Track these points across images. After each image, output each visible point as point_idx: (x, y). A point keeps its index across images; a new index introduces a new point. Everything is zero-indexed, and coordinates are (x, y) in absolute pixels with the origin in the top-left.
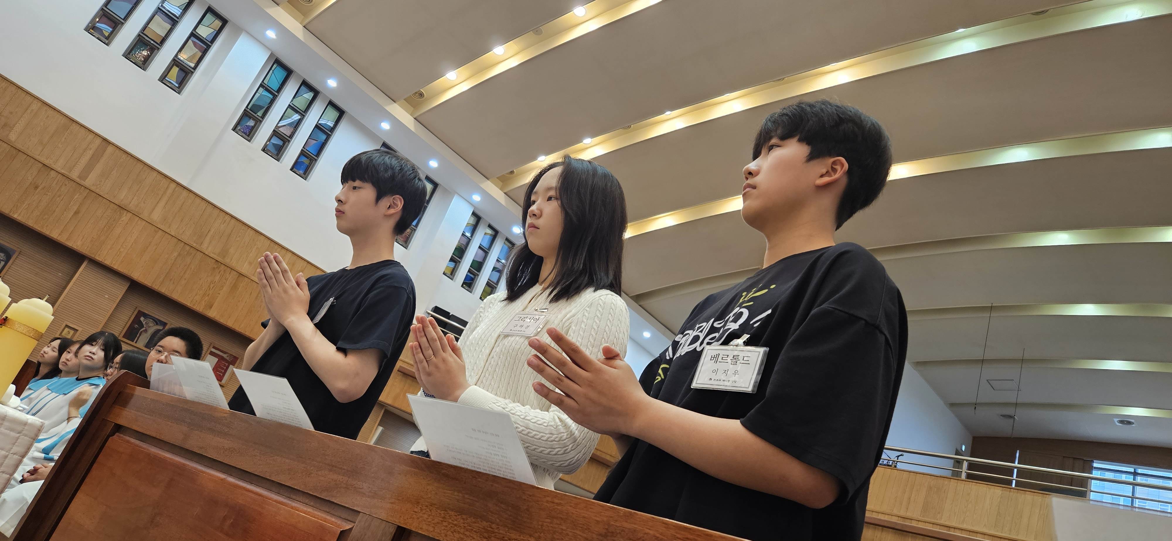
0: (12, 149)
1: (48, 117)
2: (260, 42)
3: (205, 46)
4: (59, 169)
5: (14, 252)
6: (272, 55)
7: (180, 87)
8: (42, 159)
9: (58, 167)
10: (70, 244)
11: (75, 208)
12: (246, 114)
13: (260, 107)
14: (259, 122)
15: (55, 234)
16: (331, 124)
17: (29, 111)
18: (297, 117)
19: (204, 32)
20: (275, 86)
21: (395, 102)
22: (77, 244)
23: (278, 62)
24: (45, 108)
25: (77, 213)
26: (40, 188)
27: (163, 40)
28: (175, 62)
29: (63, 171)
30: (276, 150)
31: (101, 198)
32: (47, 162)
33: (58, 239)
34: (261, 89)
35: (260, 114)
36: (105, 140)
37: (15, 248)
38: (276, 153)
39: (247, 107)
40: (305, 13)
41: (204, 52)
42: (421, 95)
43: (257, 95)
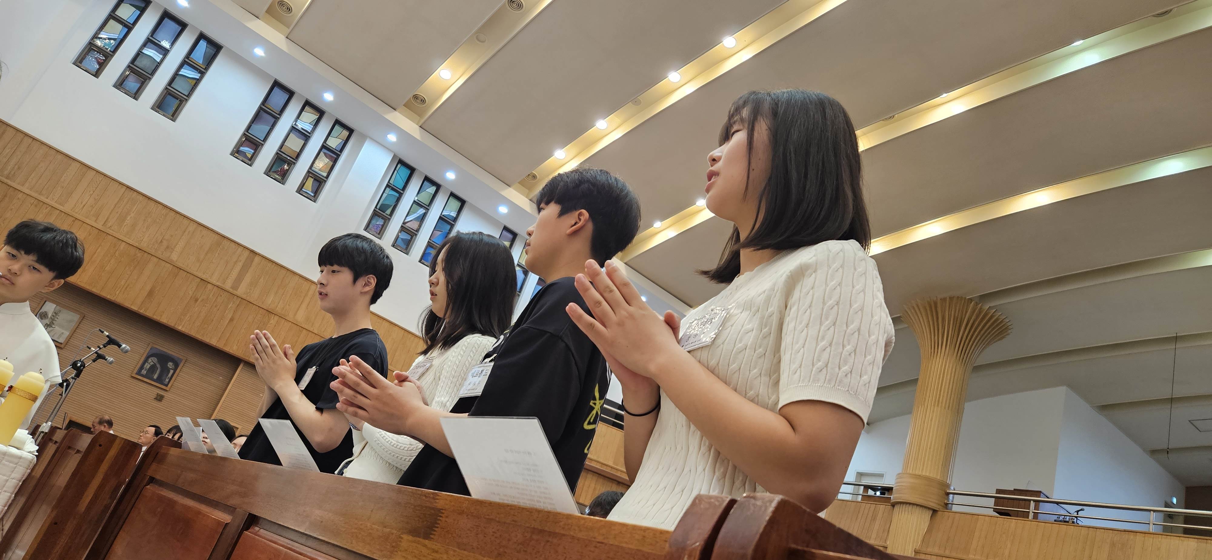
0: (175, 268)
1: (203, 236)
2: (383, 146)
3: (334, 155)
4: (214, 282)
5: (181, 360)
6: (395, 156)
7: (315, 196)
8: (200, 275)
9: (214, 280)
10: (227, 349)
11: (230, 316)
12: (375, 214)
13: (388, 206)
14: (387, 220)
15: (213, 342)
16: (454, 214)
17: (187, 233)
18: (422, 211)
19: (334, 143)
20: (400, 185)
21: (509, 186)
22: (233, 349)
23: (401, 162)
24: (201, 228)
25: (232, 320)
26: (199, 300)
27: (298, 155)
28: (310, 173)
29: (218, 284)
30: (405, 244)
31: (251, 304)
32: (204, 277)
33: (217, 345)
34: (388, 189)
35: (388, 212)
36: (252, 251)
37: (181, 357)
38: (405, 247)
39: (376, 207)
40: (420, 114)
41: (335, 161)
42: (534, 177)
43: (385, 195)
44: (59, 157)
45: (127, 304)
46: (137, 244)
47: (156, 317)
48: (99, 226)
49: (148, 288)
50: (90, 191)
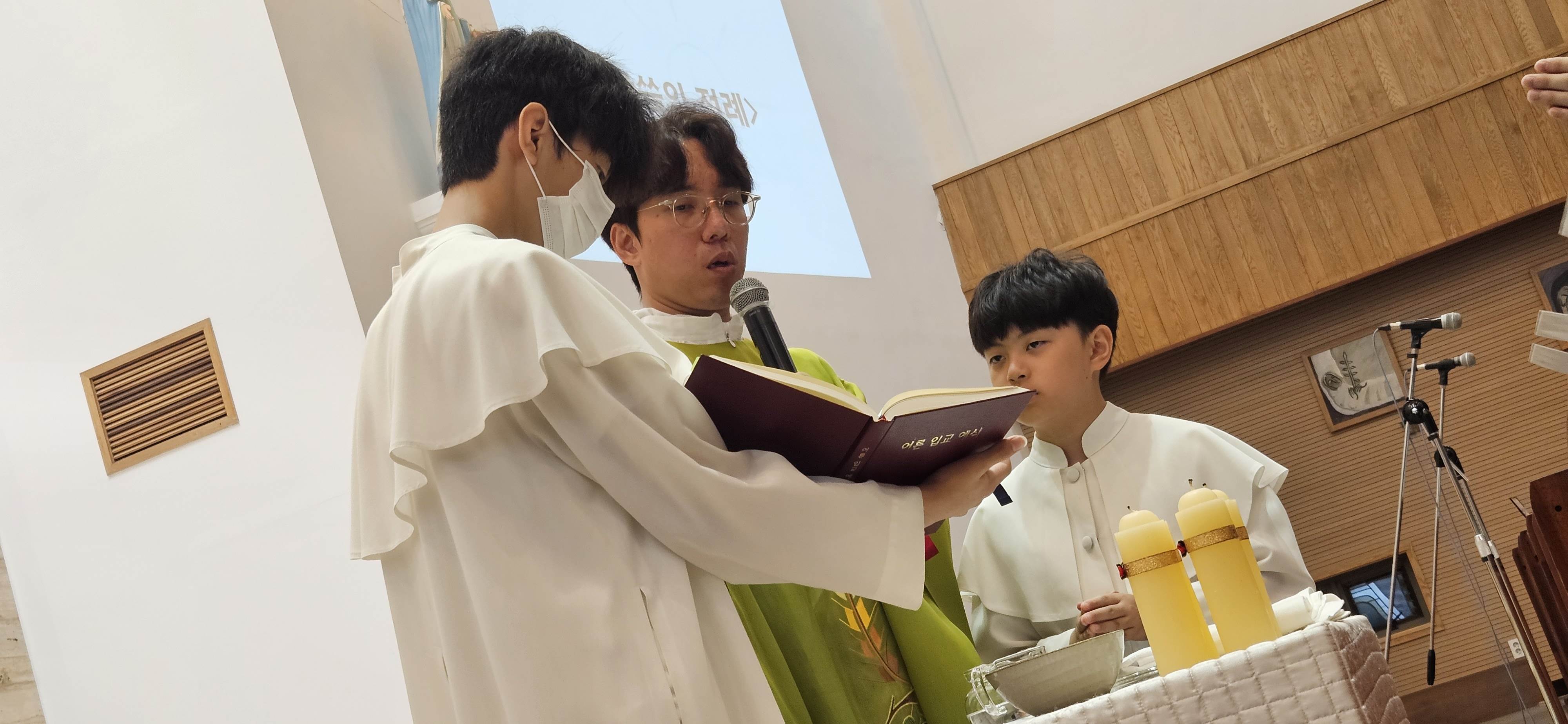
0: (1419, 116)
4: (1509, 69)
8: (1470, 82)
17: (1370, 42)
44: (1083, 136)
45: (1421, 247)
46: (1324, 142)
47: (1488, 222)
48: (1247, 174)
49: (1420, 191)
50: (1174, 139)
